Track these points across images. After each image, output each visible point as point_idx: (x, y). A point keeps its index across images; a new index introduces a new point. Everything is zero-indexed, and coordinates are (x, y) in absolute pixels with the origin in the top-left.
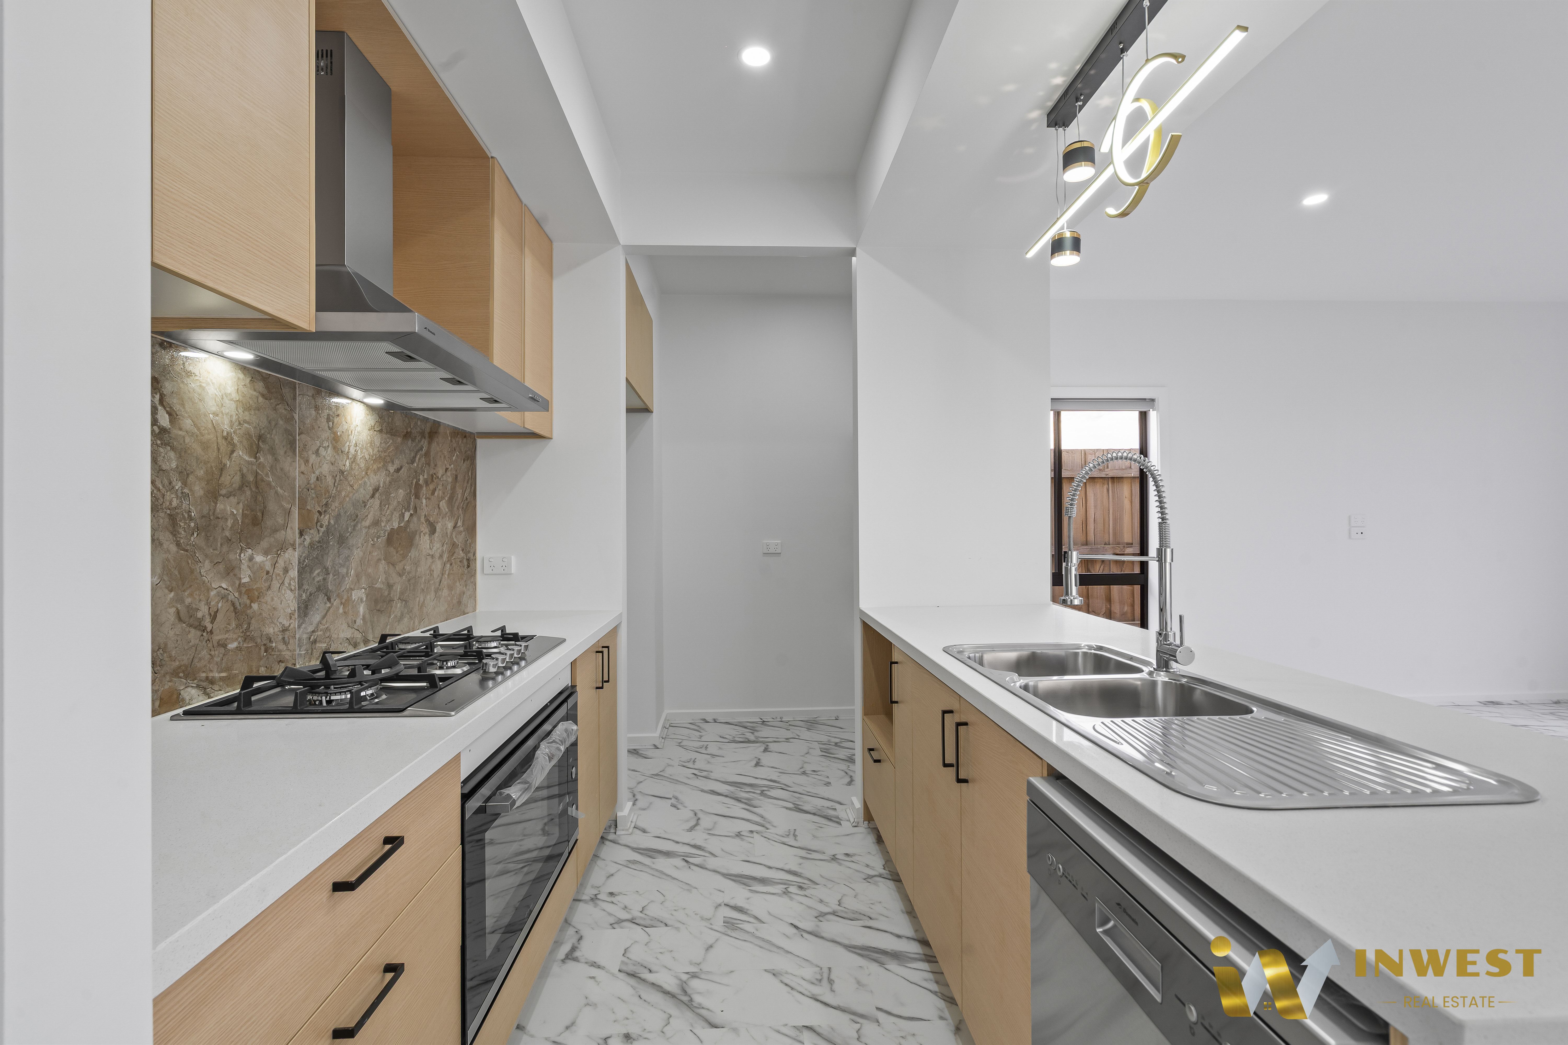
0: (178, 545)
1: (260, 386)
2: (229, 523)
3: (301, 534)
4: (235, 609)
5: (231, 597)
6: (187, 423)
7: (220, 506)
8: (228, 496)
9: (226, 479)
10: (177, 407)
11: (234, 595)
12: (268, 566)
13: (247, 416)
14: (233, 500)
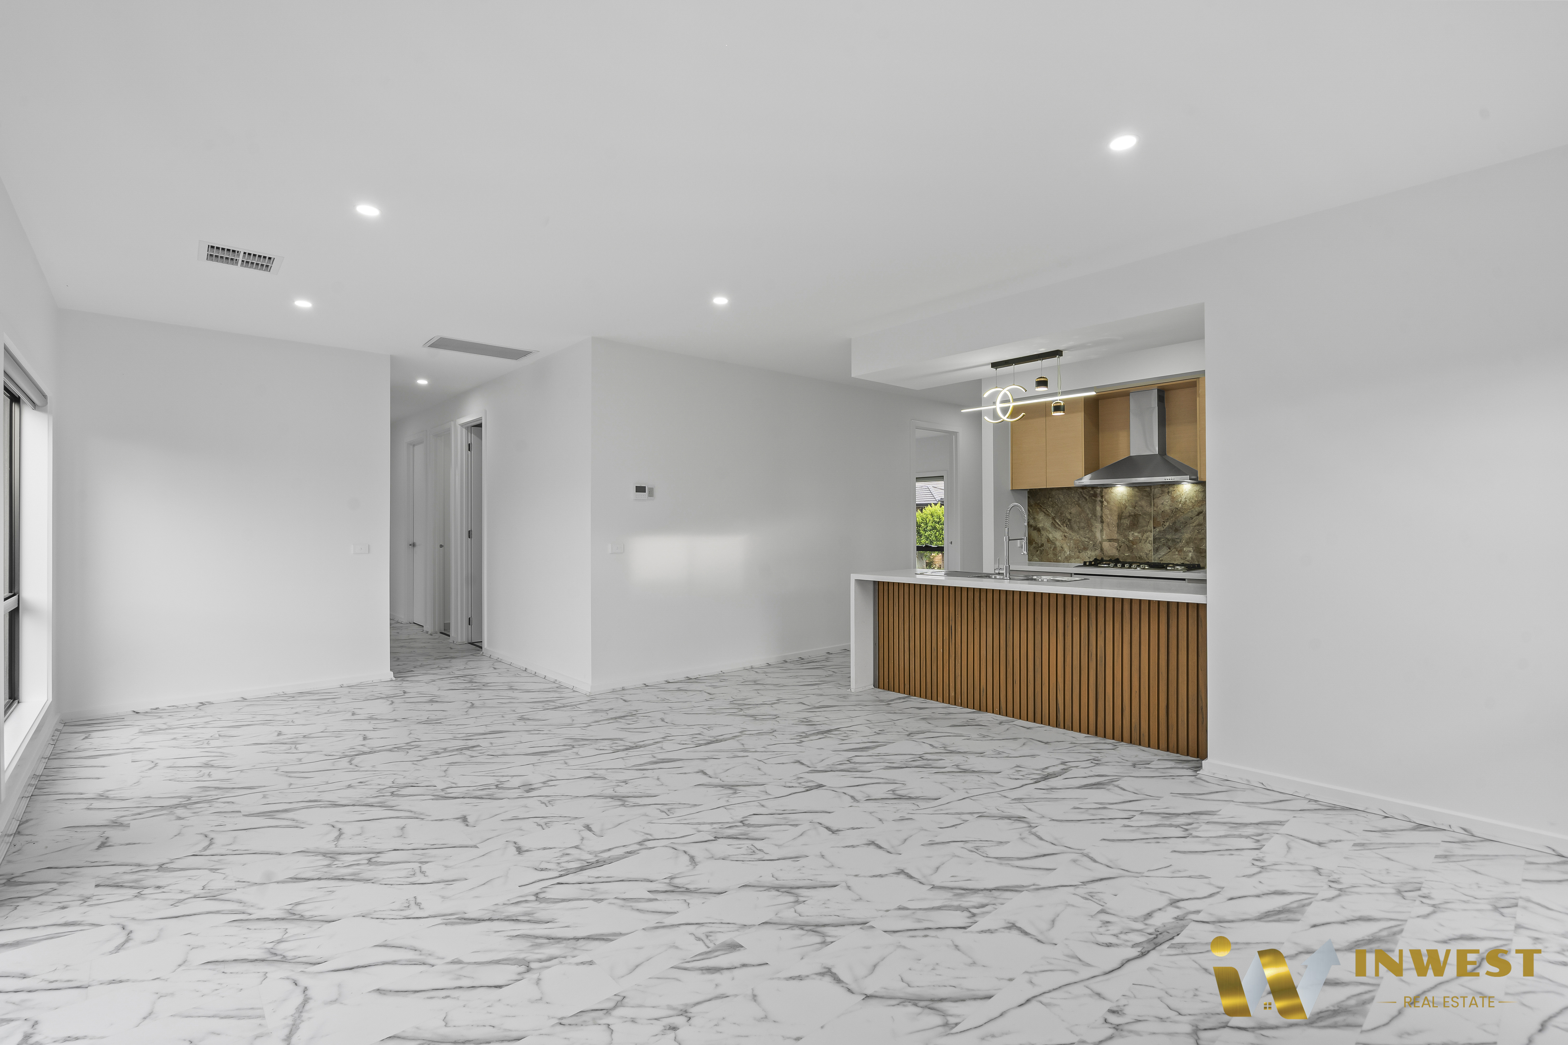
0: (1110, 530)
1: (1136, 489)
2: (1125, 525)
3: (1154, 528)
4: (1127, 546)
5: (1126, 543)
6: (1112, 503)
7: (1122, 521)
8: (1125, 519)
9: (1124, 514)
10: (1109, 500)
11: (1127, 543)
12: (1140, 536)
13: (1131, 498)
14: (1127, 520)
